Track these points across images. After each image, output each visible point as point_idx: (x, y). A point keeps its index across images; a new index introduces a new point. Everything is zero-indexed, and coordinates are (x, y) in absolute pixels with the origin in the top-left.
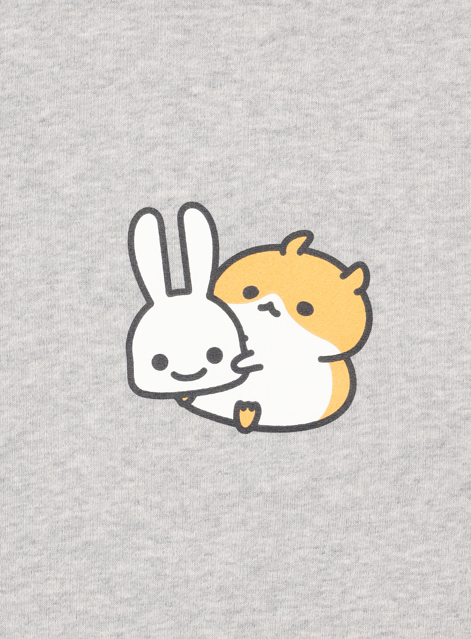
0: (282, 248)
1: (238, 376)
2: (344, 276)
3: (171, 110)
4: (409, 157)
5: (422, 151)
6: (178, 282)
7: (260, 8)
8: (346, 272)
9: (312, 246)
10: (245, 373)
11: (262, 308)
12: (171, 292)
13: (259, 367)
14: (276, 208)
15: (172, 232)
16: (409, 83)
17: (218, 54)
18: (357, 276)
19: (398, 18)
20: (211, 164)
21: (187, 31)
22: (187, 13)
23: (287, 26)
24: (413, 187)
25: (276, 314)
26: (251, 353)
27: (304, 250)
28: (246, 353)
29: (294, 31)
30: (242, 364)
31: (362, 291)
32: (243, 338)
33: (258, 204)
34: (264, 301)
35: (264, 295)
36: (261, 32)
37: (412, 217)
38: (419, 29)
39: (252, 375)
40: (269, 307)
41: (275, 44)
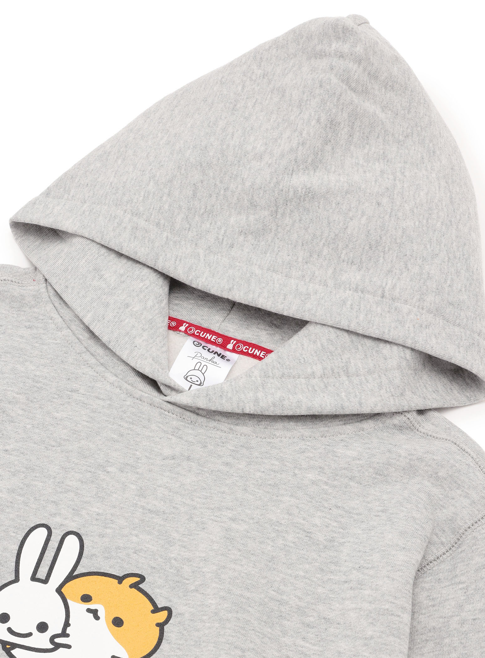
0: (120, 579)
1: (51, 646)
2: (153, 612)
3: (89, 475)
4: (229, 550)
5: (240, 551)
6: (42, 574)
7: (173, 438)
8: (156, 610)
9: (141, 586)
10: (58, 646)
11: (89, 610)
12: (34, 578)
13: (69, 647)
14: (128, 555)
15: (53, 544)
16: (249, 512)
17: (134, 454)
18: (162, 616)
19: (259, 474)
20: (98, 514)
21: (121, 435)
22: (126, 425)
23: (186, 454)
24: (224, 567)
25: (97, 618)
26: (68, 636)
27: (135, 586)
28: (64, 634)
29: (188, 459)
30: (57, 640)
31: (161, 626)
32: (67, 624)
33: (118, 548)
34: (92, 606)
35: (95, 603)
36: (167, 452)
37: (214, 585)
38: (270, 485)
39: (61, 649)
40: (95, 613)
41: (173, 461)
